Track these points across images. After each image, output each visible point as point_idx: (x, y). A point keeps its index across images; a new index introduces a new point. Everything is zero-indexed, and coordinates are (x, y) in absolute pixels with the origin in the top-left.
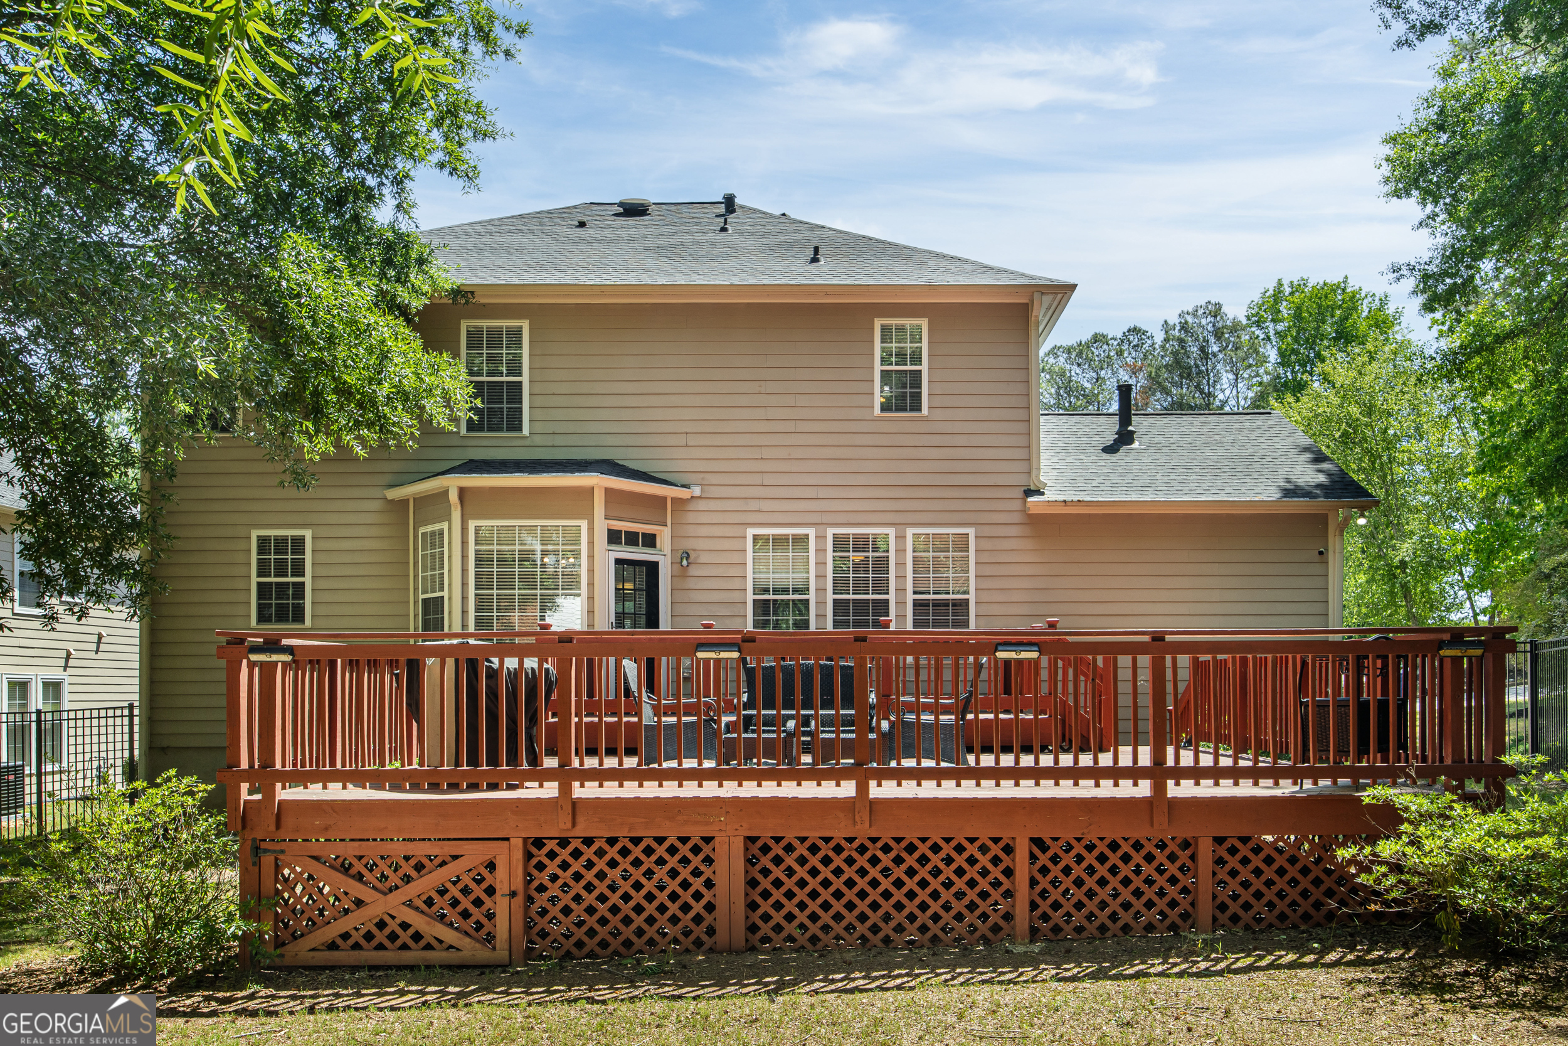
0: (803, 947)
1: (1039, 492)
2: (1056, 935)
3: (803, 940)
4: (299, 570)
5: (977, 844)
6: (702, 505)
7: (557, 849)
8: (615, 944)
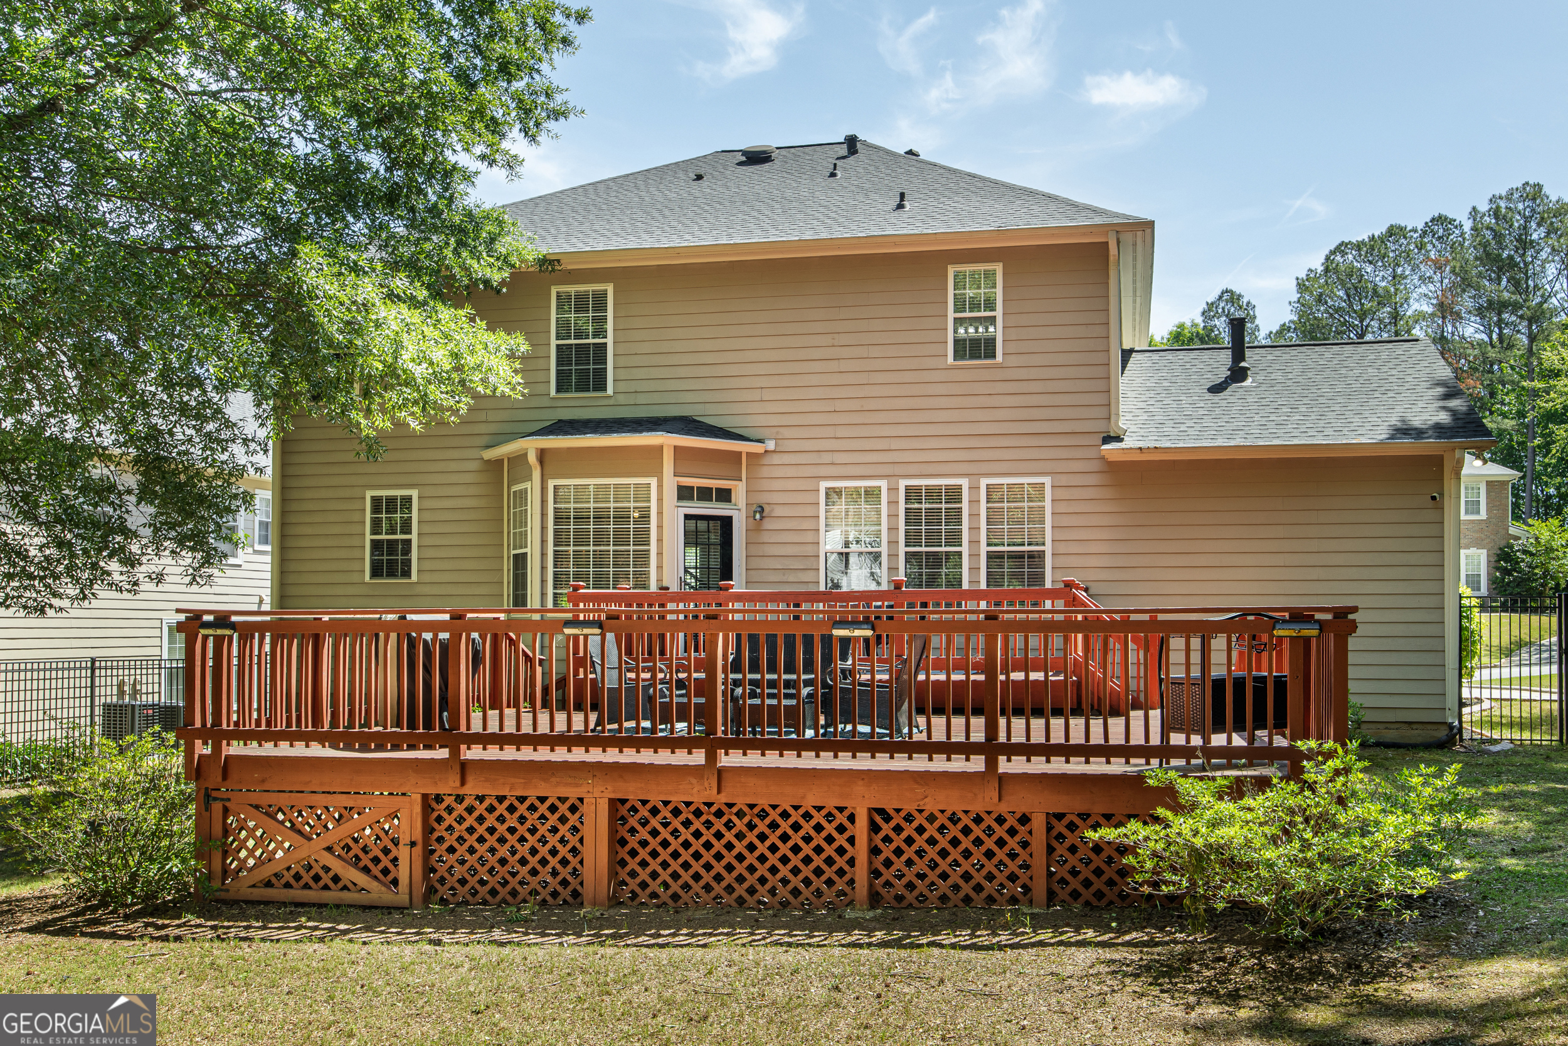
0: (665, 903)
1: (1119, 439)
2: (899, 903)
3: (665, 896)
4: (406, 527)
5: (824, 812)
6: (776, 459)
7: (454, 805)
8: (503, 892)
